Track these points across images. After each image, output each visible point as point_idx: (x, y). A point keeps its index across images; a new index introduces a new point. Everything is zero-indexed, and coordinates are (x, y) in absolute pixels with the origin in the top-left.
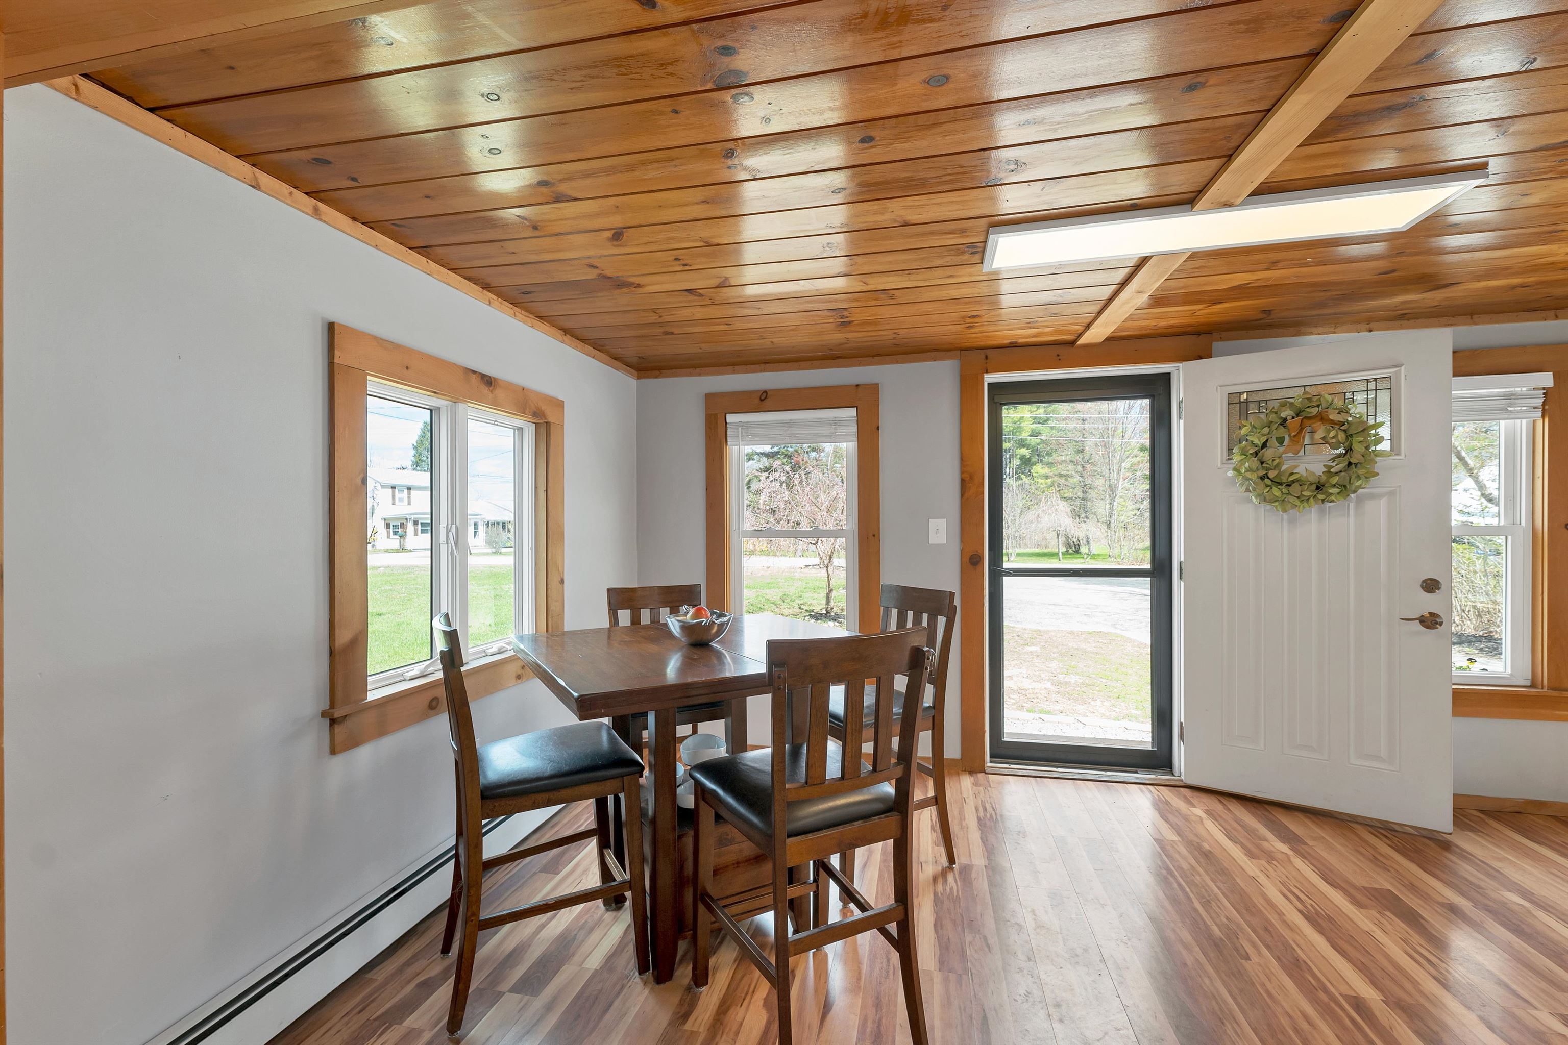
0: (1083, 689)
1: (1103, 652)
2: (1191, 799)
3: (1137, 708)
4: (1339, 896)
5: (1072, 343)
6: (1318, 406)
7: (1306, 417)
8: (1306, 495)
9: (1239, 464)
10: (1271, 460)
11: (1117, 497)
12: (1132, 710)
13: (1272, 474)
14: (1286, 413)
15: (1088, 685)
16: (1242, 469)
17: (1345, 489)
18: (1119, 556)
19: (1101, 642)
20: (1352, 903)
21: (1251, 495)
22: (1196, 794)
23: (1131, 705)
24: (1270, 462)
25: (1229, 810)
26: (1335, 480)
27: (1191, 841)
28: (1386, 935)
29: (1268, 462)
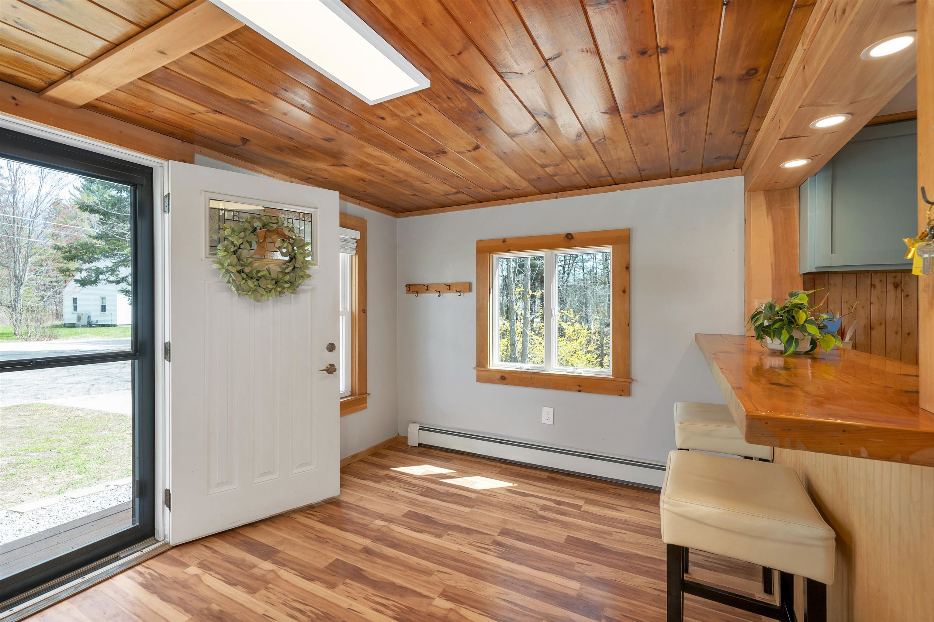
0: (11, 472)
1: (27, 425)
2: (181, 559)
3: (79, 472)
4: (317, 586)
5: (39, 91)
6: (276, 223)
7: (268, 230)
8: (270, 287)
9: (223, 259)
10: (246, 259)
11: (23, 286)
12: (74, 476)
13: (247, 270)
14: (257, 224)
15: (15, 465)
16: (226, 263)
17: (293, 286)
18: (26, 333)
19: (24, 415)
20: (328, 588)
21: (230, 285)
22: (184, 550)
23: (72, 471)
24: (245, 260)
25: (215, 552)
26: (287, 278)
27: (201, 611)
28: (357, 601)
29: (244, 260)
